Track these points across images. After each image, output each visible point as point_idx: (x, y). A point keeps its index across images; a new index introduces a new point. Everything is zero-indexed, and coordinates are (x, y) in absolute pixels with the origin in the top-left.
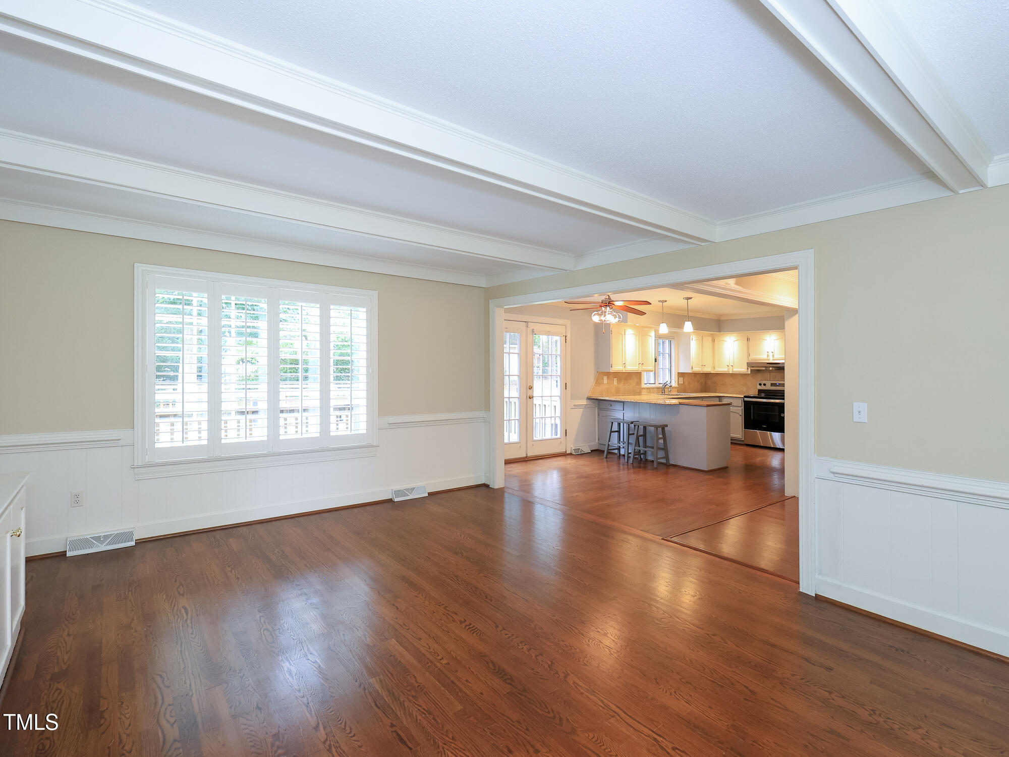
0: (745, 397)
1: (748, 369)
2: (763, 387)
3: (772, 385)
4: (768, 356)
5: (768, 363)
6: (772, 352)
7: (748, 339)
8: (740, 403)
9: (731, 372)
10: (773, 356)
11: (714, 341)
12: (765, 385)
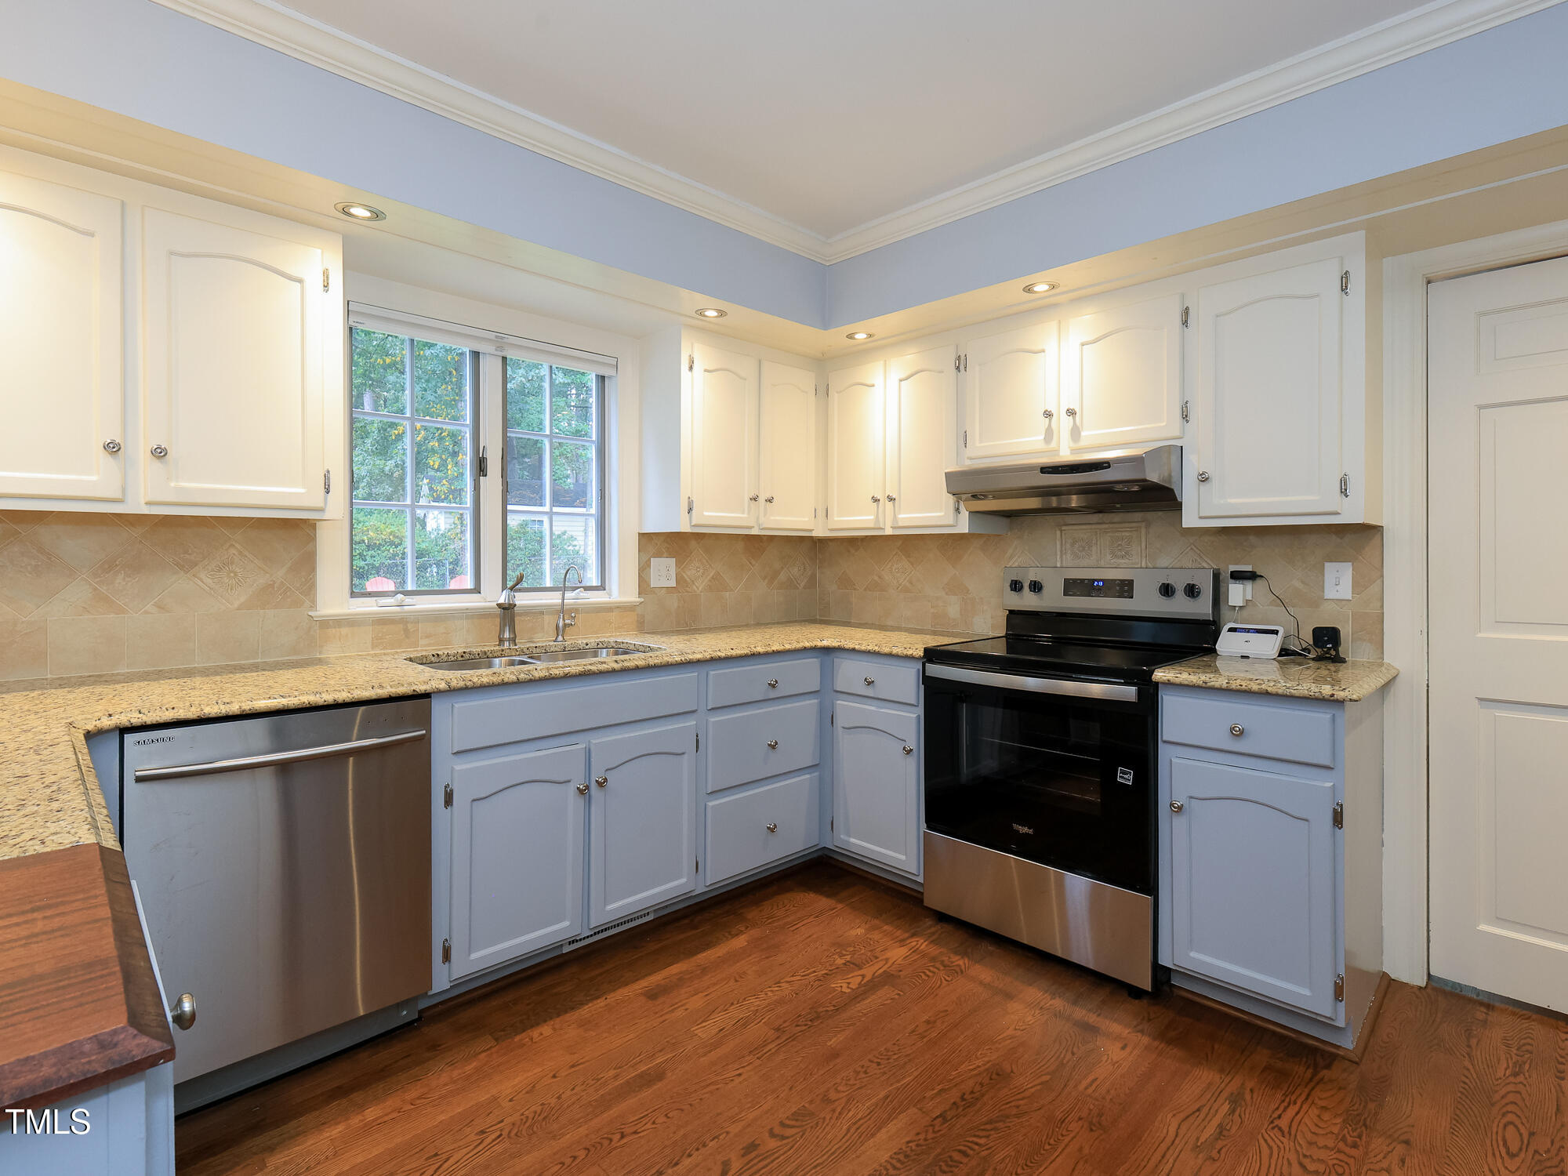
0: (932, 655)
1: (957, 510)
2: (1028, 601)
3: (1073, 587)
4: (1049, 434)
5: (1046, 470)
6: (1071, 413)
7: (960, 365)
8: (906, 684)
9: (889, 532)
10: (1075, 432)
11: (823, 391)
12: (1036, 587)
